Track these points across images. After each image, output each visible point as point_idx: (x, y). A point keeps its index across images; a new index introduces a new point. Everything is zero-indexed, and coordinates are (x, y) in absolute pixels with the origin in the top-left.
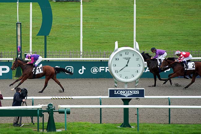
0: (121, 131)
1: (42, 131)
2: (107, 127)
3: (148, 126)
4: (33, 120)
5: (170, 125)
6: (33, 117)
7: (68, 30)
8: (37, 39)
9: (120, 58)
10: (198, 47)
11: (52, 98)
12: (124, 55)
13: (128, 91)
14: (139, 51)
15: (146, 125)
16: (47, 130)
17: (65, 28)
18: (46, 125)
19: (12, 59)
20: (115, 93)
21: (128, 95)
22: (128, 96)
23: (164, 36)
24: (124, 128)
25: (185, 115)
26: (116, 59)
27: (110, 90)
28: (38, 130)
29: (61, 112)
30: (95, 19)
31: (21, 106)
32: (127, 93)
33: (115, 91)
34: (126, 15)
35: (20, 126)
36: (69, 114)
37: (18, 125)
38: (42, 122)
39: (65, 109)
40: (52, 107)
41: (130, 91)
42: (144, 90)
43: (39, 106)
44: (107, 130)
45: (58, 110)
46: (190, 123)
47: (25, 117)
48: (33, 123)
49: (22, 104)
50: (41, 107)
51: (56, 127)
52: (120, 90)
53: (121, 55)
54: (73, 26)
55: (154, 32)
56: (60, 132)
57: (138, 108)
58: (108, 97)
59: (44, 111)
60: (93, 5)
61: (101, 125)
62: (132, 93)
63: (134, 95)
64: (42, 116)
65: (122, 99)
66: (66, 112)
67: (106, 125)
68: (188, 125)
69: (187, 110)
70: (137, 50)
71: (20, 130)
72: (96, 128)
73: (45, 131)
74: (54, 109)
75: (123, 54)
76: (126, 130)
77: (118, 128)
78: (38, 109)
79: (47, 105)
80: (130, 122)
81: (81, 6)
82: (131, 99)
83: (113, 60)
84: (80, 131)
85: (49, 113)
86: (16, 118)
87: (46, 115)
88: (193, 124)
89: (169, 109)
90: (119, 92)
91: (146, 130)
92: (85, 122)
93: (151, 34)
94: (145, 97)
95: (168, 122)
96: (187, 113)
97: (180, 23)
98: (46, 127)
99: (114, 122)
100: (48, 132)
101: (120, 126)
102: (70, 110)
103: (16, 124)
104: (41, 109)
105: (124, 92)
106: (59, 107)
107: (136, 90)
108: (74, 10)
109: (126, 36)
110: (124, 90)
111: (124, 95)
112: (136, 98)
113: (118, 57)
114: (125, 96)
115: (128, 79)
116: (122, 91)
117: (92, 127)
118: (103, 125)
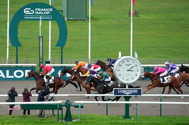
0: (123, 121)
1: (61, 121)
2: (112, 118)
3: (144, 118)
4: (54, 112)
5: (161, 117)
6: (54, 110)
7: (78, 43)
8: (54, 49)
9: (123, 65)
10: (181, 56)
11: (69, 95)
12: (126, 63)
13: (129, 90)
14: (137, 59)
15: (143, 117)
16: (65, 120)
17: (76, 41)
18: (64, 116)
19: (36, 65)
20: (119, 92)
21: (129, 93)
22: (129, 95)
23: (153, 47)
24: (125, 119)
25: (173, 109)
26: (120, 66)
27: (114, 89)
28: (58, 120)
29: (77, 107)
30: (99, 34)
31: (44, 101)
32: (128, 92)
33: (119, 90)
34: (123, 31)
35: (44, 117)
36: (83, 108)
37: (42, 116)
38: (61, 114)
39: (80, 104)
40: (69, 103)
41: (130, 90)
42: (141, 89)
43: (59, 102)
44: (112, 121)
45: (73, 105)
46: (176, 115)
47: (47, 110)
48: (54, 115)
49: (45, 100)
50: (61, 102)
51: (72, 118)
52: (123, 90)
53: (123, 62)
54: (82, 40)
55: (146, 44)
56: (76, 122)
57: (137, 104)
58: (113, 95)
59: (63, 106)
60: (96, 23)
61: (107, 116)
62: (132, 92)
63: (133, 94)
64: (61, 109)
65: (124, 96)
66: (80, 107)
67: (111, 116)
68: (175, 117)
69: (174, 106)
70: (136, 59)
71: (44, 120)
72: (103, 119)
73: (63, 121)
74: (71, 104)
75: (125, 61)
76: (127, 121)
77: (121, 119)
78: (58, 104)
79: (65, 101)
80: (130, 114)
81: (90, 24)
82: (131, 96)
83: (117, 66)
84: (91, 121)
85: (66, 107)
86: (41, 110)
87: (65, 109)
88: (179, 116)
89: (161, 104)
90: (122, 91)
91: (143, 121)
92: (95, 114)
93: (143, 46)
94: (142, 95)
95: (160, 115)
96: (174, 108)
97: (166, 38)
98: (64, 118)
99: (117, 115)
100: (66, 121)
101: (122, 118)
102: (83, 105)
103: (41, 115)
104: (61, 103)
105: (126, 91)
106: (75, 102)
107: (135, 90)
108: (82, 27)
109: (124, 47)
110: (126, 90)
111: (126, 93)
112: (135, 96)
113: (121, 64)
114: (126, 95)
115: (129, 81)
116: (124, 90)
117: (100, 118)
118: (109, 116)
